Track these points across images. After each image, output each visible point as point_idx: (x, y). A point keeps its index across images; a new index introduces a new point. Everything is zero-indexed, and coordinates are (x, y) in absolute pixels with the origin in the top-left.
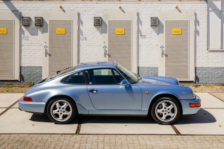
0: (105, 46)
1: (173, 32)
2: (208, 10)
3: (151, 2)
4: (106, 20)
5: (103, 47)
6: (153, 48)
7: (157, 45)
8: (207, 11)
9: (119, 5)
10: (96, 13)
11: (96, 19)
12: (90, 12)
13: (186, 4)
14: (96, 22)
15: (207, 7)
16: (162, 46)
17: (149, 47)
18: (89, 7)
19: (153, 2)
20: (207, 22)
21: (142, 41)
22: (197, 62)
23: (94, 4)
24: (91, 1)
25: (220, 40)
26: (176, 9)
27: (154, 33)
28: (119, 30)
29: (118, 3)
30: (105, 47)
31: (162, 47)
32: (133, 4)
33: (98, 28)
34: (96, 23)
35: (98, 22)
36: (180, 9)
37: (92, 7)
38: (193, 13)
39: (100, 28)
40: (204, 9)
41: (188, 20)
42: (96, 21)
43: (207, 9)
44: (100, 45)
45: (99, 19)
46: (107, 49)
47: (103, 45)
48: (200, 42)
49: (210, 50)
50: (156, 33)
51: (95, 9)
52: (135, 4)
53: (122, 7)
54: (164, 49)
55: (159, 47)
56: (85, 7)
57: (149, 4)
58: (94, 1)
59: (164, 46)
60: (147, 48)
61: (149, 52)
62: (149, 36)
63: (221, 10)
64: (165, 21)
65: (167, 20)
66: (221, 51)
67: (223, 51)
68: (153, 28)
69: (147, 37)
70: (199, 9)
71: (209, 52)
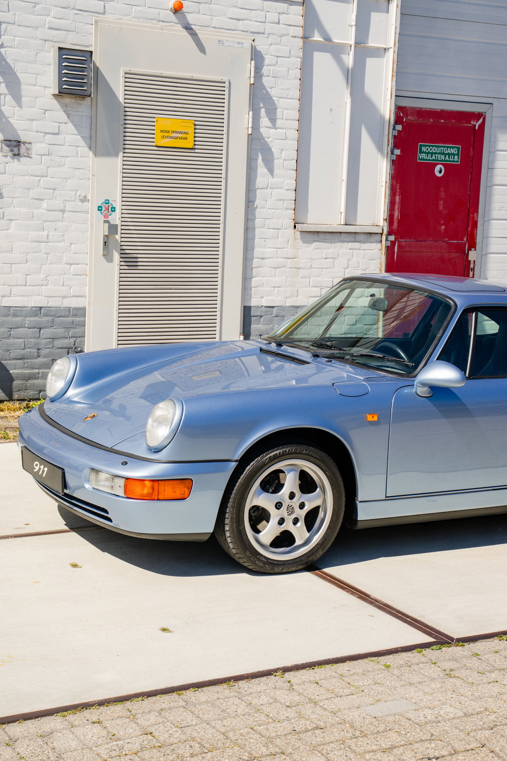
1: (158, 134)
2: (305, 38)
6: (63, 211)
7: (84, 199)
8: (300, 42)
15: (302, 23)
16: (107, 202)
17: (44, 204)
20: (297, 94)
22: (254, 281)
25: (344, 185)
26: (172, 17)
27: (71, 136)
31: (106, 208)
36: (191, 18)
38: (247, 44)
41: (225, 79)
43: (300, 32)
48: (269, 191)
49: (305, 228)
50: (80, 133)
54: (116, 218)
55: (91, 206)
59: (118, 205)
60: (35, 211)
61: (45, 233)
62: (43, 145)
63: (357, 43)
64: (122, 74)
65: (134, 70)
66: (346, 235)
67: (354, 236)
68: (66, 106)
69: (34, 152)
70: (269, 27)
71: (302, 238)
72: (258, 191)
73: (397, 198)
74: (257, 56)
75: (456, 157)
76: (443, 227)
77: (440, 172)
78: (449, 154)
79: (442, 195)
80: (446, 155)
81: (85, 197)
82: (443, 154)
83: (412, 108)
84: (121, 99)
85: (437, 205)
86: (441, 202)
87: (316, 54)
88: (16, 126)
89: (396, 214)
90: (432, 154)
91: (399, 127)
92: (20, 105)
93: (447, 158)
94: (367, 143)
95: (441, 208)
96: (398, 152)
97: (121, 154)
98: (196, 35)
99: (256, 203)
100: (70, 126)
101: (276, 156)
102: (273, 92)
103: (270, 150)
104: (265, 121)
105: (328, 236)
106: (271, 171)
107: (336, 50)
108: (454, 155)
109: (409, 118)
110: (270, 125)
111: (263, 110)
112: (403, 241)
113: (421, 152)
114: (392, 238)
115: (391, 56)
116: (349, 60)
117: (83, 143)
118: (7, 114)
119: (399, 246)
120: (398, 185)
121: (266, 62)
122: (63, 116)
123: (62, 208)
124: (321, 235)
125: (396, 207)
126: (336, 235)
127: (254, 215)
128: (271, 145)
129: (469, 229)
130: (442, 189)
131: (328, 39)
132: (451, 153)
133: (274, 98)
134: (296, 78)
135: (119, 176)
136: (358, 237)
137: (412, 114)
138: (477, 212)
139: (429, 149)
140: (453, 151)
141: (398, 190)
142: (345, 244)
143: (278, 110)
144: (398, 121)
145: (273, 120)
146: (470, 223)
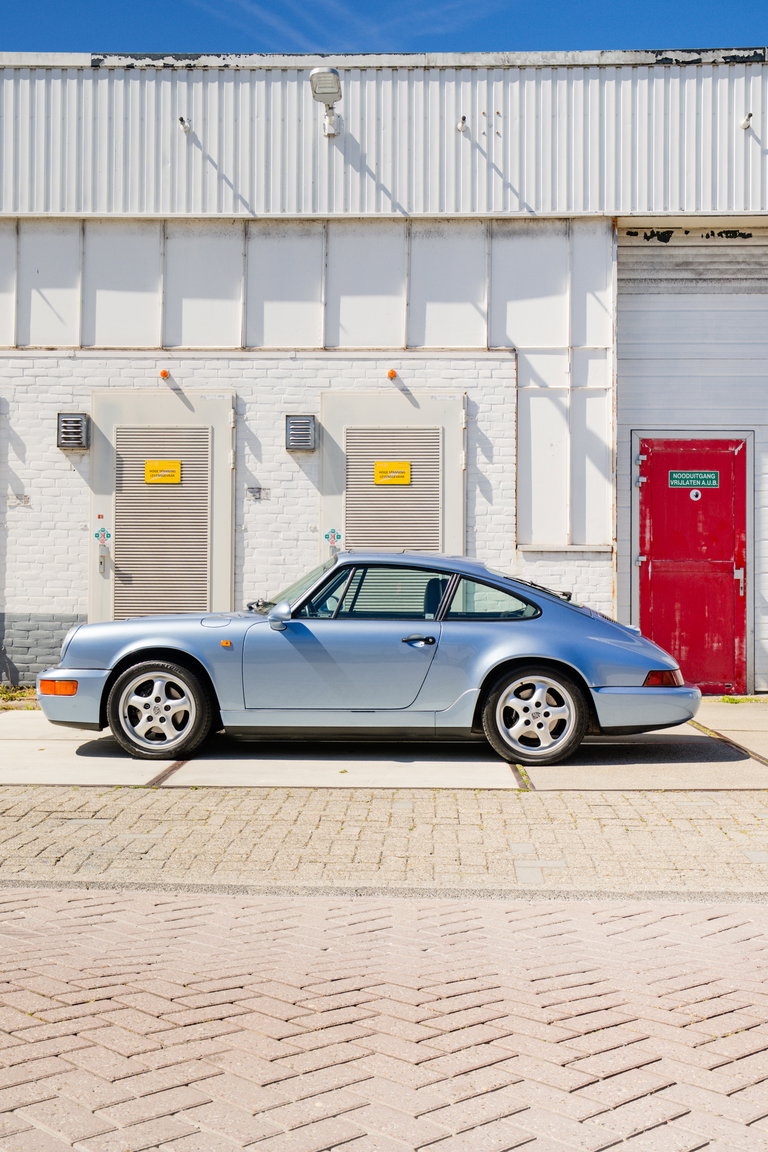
0: (103, 530)
1: (377, 474)
2: (518, 387)
3: (292, 354)
4: (107, 428)
5: (97, 535)
6: (297, 540)
7: (315, 530)
8: (513, 391)
9: (163, 366)
10: (69, 398)
11: (65, 422)
12: (47, 392)
13: (429, 363)
14: (65, 433)
15: (514, 375)
16: (333, 531)
17: (281, 535)
18: (42, 371)
19: (300, 355)
20: (513, 433)
21: (251, 509)
23: (61, 362)
24: (52, 349)
26: (390, 383)
27: (303, 481)
28: (160, 467)
29: (157, 359)
30: (102, 535)
31: (333, 536)
32: (220, 362)
33: (76, 458)
34: (65, 439)
35: (75, 433)
36: (407, 382)
37: (53, 372)
38: (459, 397)
39: (86, 459)
40: (505, 382)
41: (438, 426)
42: (65, 427)
43: (512, 383)
44: (85, 529)
45: (77, 422)
46: (111, 542)
47: (96, 526)
48: (488, 517)
49: (526, 548)
50: (310, 479)
51: (64, 381)
52: (225, 362)
53: (173, 373)
54: (341, 544)
55: (320, 535)
56: (26, 372)
57: (281, 364)
58: (62, 349)
59: (343, 533)
60: (274, 541)
61: (283, 557)
62: (280, 490)
63: (573, 388)
64: (344, 430)
65: (354, 427)
66: (572, 554)
67: (582, 554)
68: (298, 458)
69: (272, 495)
70: (481, 382)
71: (525, 558)
72: (477, 518)
73: (648, 522)
74: (470, 407)
75: (714, 482)
76: (705, 548)
77: (697, 496)
78: (706, 480)
79: (701, 517)
80: (702, 480)
81: (315, 528)
82: (699, 479)
83: (658, 440)
84: (344, 450)
85: (697, 526)
86: (700, 525)
87: (532, 400)
88: (257, 477)
89: (648, 536)
90: (685, 480)
91: (644, 458)
92: (260, 461)
93: (703, 483)
94: (592, 471)
95: (700, 529)
96: (644, 479)
97: (344, 492)
98: (410, 394)
99: (476, 528)
100: (302, 474)
101: (494, 487)
102: (488, 434)
103: (488, 482)
104: (481, 458)
105: (553, 555)
106: (490, 500)
107: (553, 395)
108: (712, 480)
109: (656, 448)
110: (486, 460)
111: (479, 450)
112: (658, 562)
113: (672, 479)
114: (644, 559)
115: (611, 395)
116: (566, 401)
117: (312, 486)
118: (250, 469)
119: (653, 567)
120: (648, 510)
121: (480, 410)
122: (295, 466)
123: (296, 537)
124: (545, 555)
125: (647, 530)
126: (561, 555)
127: (474, 538)
128: (488, 478)
129: (736, 549)
130: (700, 512)
131: (544, 385)
132: (711, 479)
133: (490, 439)
134: (511, 421)
135: (344, 509)
136: (586, 556)
137: (658, 445)
138: (745, 533)
139: (682, 476)
140: (710, 476)
141: (648, 515)
142: (572, 562)
143: (494, 448)
144: (643, 451)
145: (490, 457)
146: (737, 544)
